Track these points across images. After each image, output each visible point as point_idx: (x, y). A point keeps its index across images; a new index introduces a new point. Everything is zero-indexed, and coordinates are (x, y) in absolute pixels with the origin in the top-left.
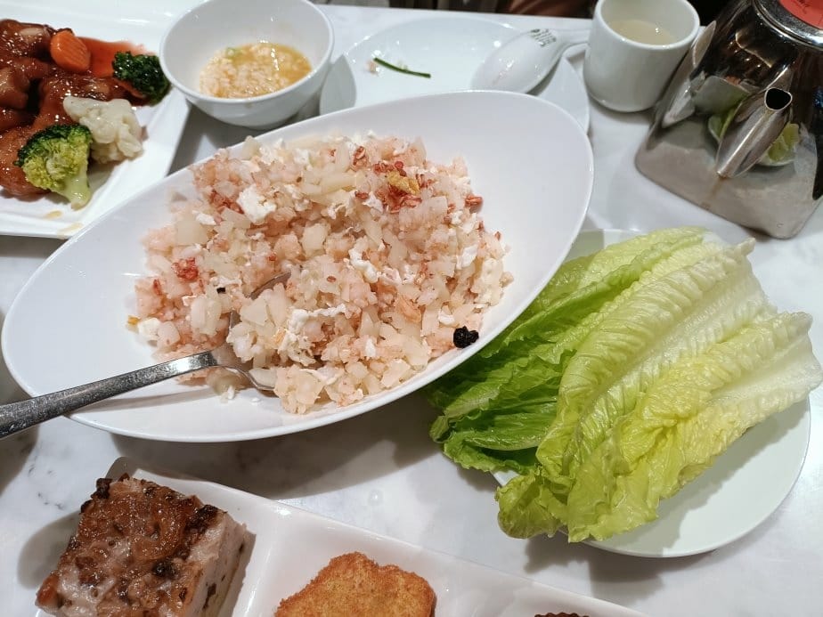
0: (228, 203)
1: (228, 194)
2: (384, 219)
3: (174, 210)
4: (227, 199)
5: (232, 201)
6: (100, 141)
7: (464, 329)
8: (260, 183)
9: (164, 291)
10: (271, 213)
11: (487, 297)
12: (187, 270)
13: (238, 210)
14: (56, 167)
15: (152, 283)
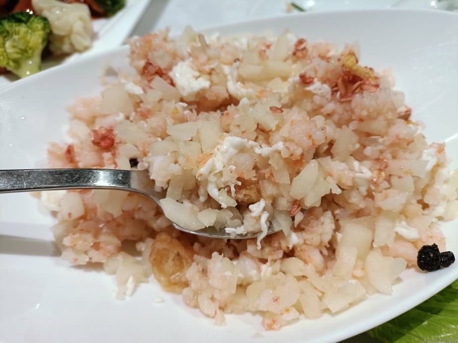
0: (160, 73)
1: (162, 64)
2: (330, 107)
3: (105, 84)
4: (160, 69)
5: (164, 72)
6: (56, 32)
7: (434, 248)
8: (196, 58)
9: (77, 159)
10: (203, 90)
11: (440, 210)
12: (104, 138)
13: (170, 82)
14: (14, 47)
15: (65, 148)
